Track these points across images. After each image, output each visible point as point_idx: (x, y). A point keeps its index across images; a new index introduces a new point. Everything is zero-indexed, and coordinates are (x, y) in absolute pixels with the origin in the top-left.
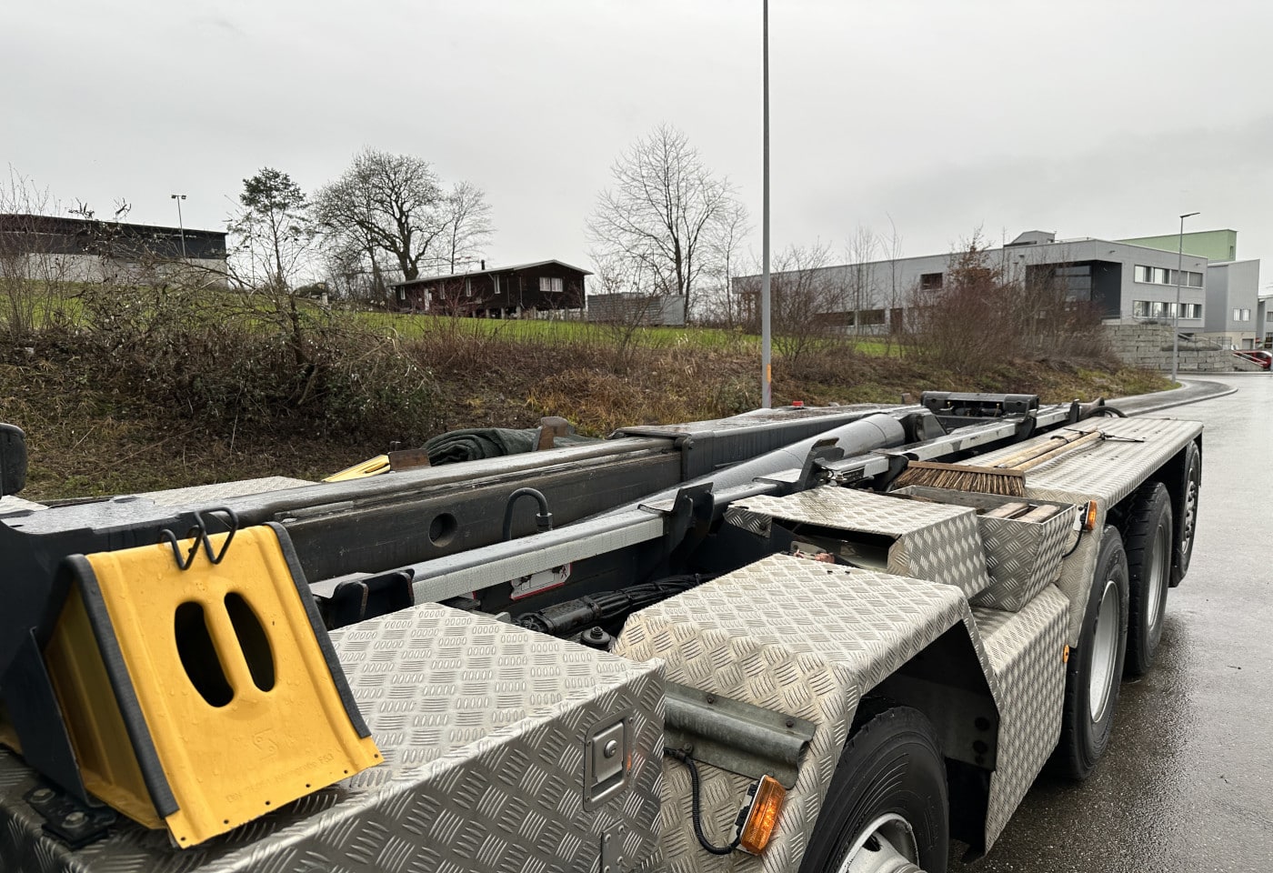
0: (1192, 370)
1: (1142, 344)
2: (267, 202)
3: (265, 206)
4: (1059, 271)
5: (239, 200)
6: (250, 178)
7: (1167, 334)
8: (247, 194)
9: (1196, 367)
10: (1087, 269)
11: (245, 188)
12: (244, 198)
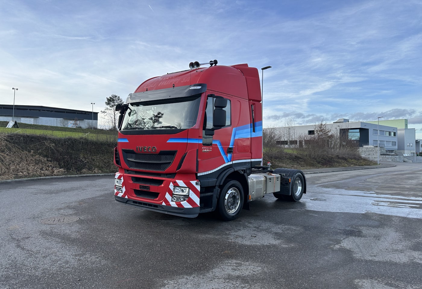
0: (390, 161)
1: (374, 153)
2: (113, 104)
3: (112, 105)
4: (350, 131)
5: (105, 103)
6: (108, 97)
7: (383, 150)
8: (107, 102)
9: (391, 160)
10: (358, 130)
11: (107, 100)
12: (106, 103)
